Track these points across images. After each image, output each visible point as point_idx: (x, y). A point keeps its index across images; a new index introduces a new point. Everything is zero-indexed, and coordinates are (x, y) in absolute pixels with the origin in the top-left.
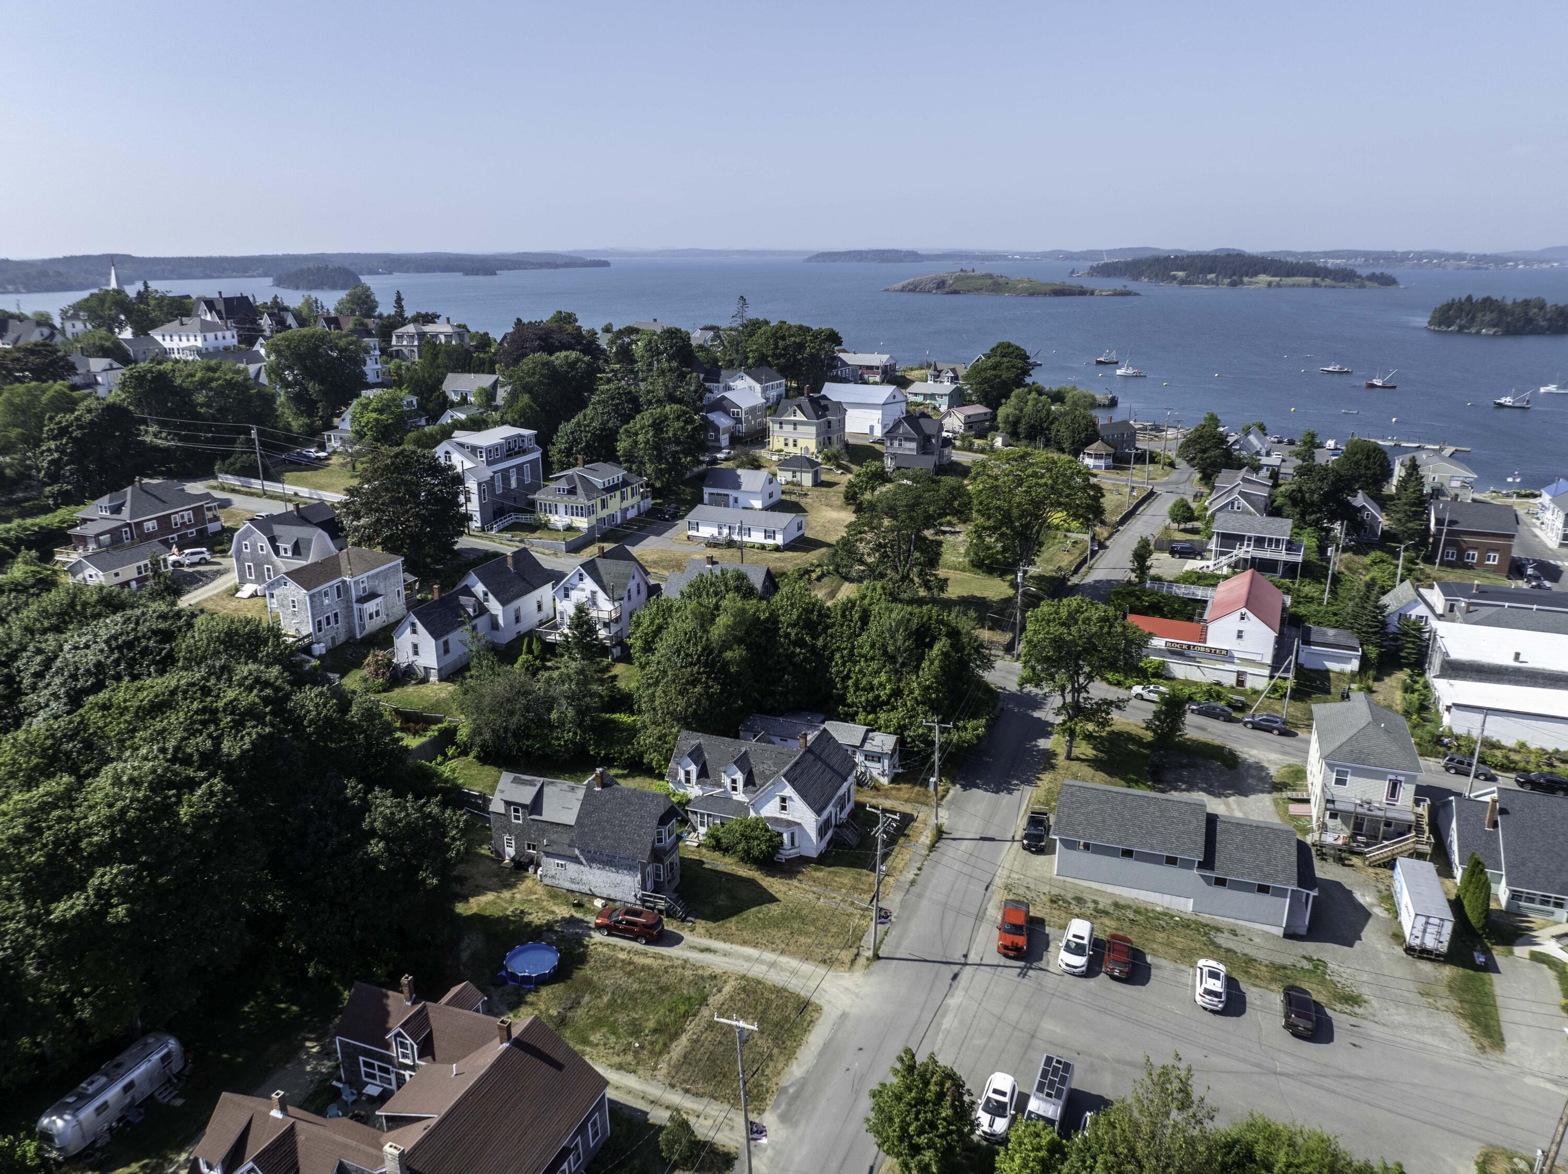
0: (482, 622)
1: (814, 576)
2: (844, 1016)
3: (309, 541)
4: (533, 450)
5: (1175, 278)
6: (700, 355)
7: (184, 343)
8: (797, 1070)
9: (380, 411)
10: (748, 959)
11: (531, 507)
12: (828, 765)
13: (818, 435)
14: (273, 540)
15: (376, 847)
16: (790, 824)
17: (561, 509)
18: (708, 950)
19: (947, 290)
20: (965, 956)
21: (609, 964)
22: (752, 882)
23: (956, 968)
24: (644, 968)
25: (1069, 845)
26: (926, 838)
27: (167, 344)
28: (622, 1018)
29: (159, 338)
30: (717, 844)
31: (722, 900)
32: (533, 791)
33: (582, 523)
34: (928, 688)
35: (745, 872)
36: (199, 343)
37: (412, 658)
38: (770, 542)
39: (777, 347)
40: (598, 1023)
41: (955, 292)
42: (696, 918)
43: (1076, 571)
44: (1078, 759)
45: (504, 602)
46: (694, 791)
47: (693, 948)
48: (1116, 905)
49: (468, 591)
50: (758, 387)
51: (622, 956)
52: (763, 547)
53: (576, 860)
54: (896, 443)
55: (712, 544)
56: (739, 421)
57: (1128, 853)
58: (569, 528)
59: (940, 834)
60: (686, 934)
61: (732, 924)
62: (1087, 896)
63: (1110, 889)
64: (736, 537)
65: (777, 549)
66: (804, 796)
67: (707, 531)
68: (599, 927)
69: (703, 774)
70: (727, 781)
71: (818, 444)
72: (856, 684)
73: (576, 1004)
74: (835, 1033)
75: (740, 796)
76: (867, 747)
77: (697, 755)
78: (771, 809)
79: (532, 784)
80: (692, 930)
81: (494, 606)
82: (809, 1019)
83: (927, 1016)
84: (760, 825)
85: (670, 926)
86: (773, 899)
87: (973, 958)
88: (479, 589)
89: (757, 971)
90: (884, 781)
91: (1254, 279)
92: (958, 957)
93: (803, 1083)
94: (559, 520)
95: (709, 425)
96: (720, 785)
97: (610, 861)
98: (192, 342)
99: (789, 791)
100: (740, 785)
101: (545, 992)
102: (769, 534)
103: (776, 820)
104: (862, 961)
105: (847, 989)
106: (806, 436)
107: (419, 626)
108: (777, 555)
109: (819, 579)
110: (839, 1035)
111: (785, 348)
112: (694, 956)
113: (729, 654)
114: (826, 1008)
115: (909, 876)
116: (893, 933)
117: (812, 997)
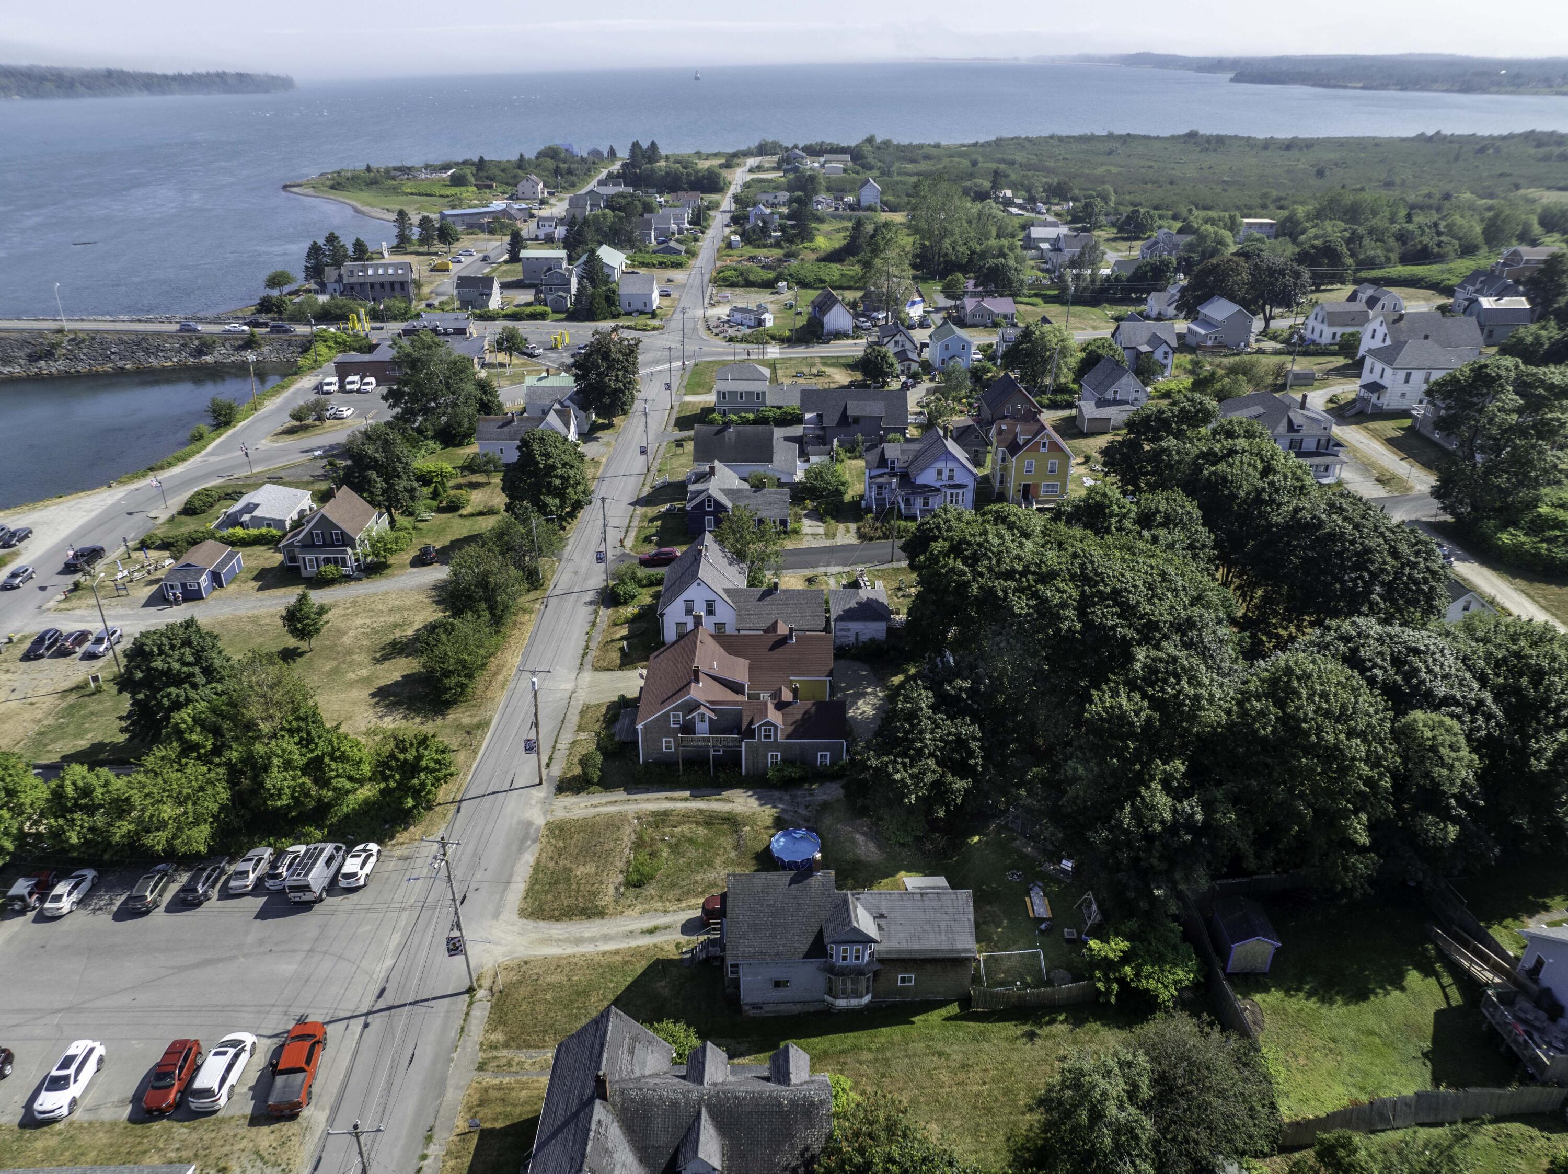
2: (496, 916)
8: (529, 858)
10: (606, 938)
18: (651, 932)
20: (366, 1025)
23: (381, 1004)
28: (693, 854)
31: (662, 987)
42: (681, 960)
47: (666, 928)
60: (683, 939)
61: (640, 967)
73: (737, 846)
74: (502, 898)
80: (678, 946)
82: (529, 900)
87: (357, 1025)
89: (592, 928)
92: (377, 1021)
93: (521, 850)
104: (487, 983)
105: (498, 944)
110: (498, 897)
112: (661, 921)
114: (515, 917)
115: (434, 1150)
116: (453, 1034)
117: (530, 924)
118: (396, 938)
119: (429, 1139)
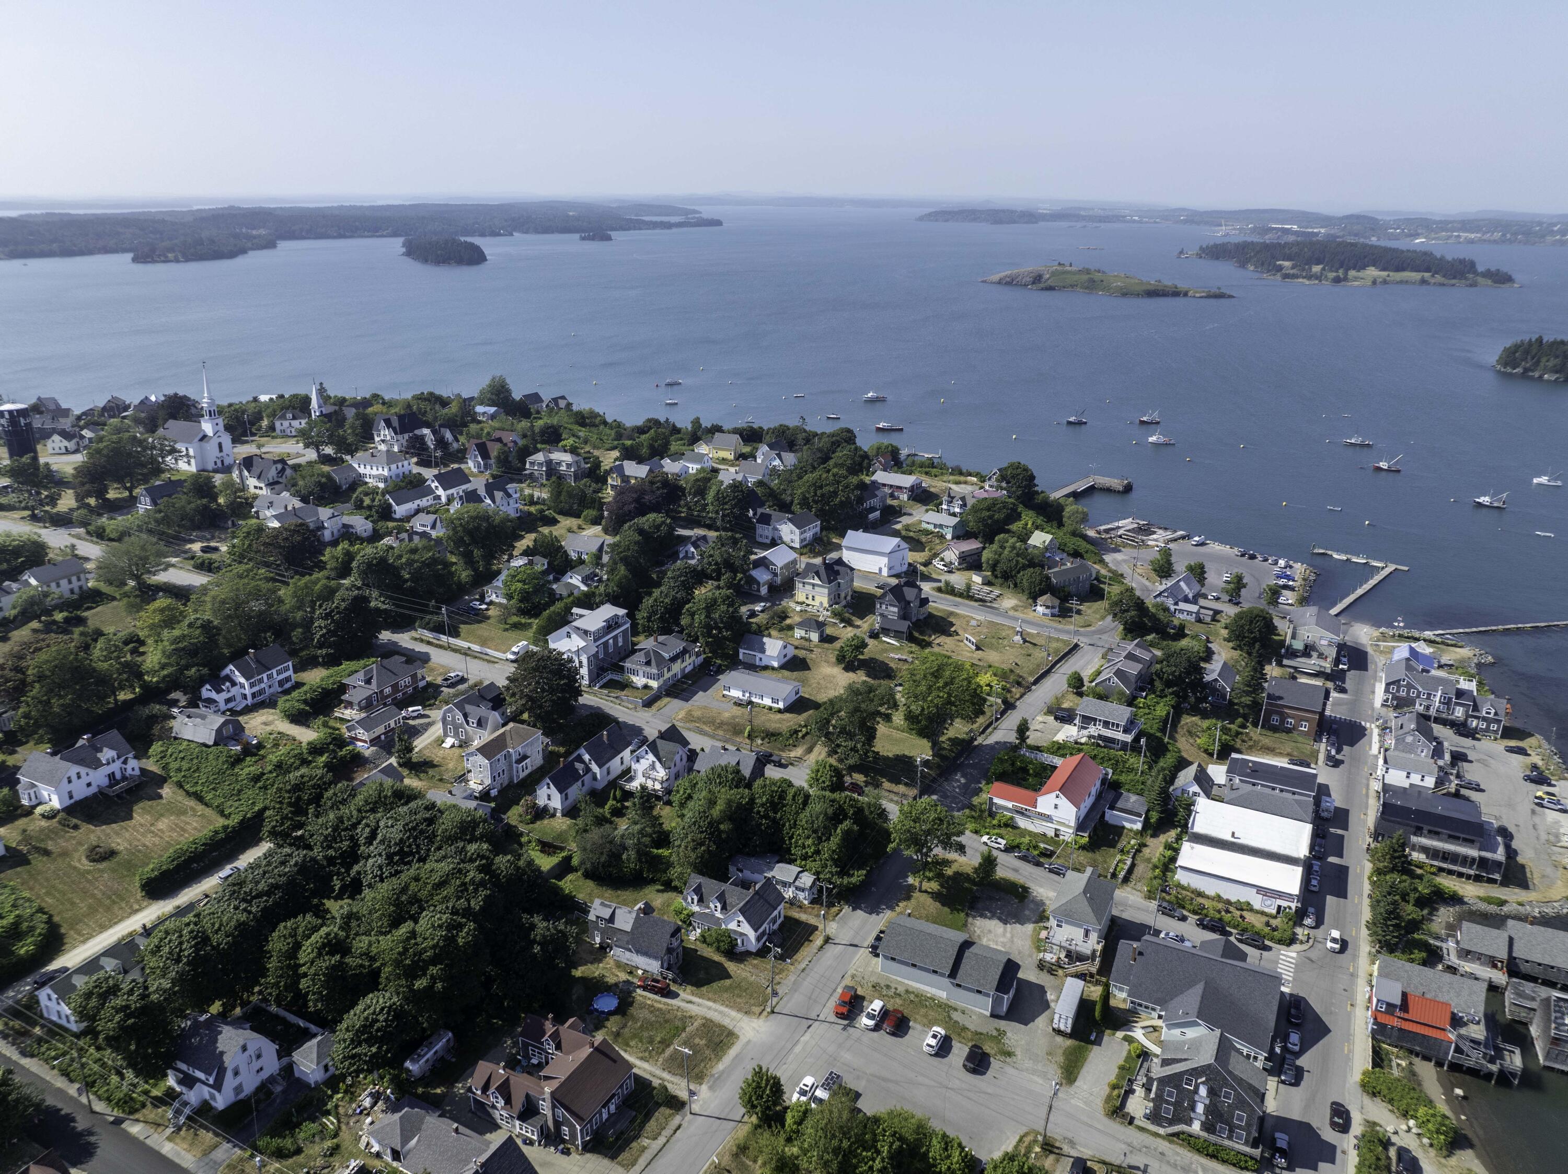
0: (587, 778)
1: (800, 734)
2: (749, 1042)
3: (487, 719)
4: (625, 623)
5: (1280, 268)
6: (759, 491)
7: (374, 472)
8: (721, 1066)
9: (523, 582)
10: (710, 1008)
11: (621, 669)
12: (766, 901)
13: (829, 595)
14: (465, 716)
15: (537, 949)
16: (742, 934)
17: (641, 673)
18: (690, 1002)
19: (1042, 285)
20: (818, 1016)
21: (643, 1006)
22: (719, 965)
23: (810, 1022)
24: (659, 1010)
25: (886, 957)
26: (819, 942)
27: (361, 470)
28: (646, 1034)
29: (356, 466)
30: (703, 939)
31: (702, 975)
32: (611, 911)
33: (654, 684)
34: (834, 851)
35: (717, 958)
36: (386, 473)
37: (547, 802)
38: (775, 705)
39: (816, 494)
40: (634, 1036)
41: (1051, 288)
42: (688, 984)
43: (983, 732)
44: (926, 892)
45: (600, 766)
46: (696, 908)
47: (683, 1000)
48: (907, 991)
49: (580, 759)
50: (797, 531)
51: (649, 1002)
52: (770, 708)
53: (630, 950)
54: (884, 607)
55: (738, 703)
56: (775, 575)
57: (914, 965)
58: (646, 687)
59: (827, 940)
60: (681, 992)
61: (704, 989)
62: (893, 985)
63: (906, 981)
64: (754, 699)
65: (780, 711)
66: (749, 922)
67: (736, 693)
68: (639, 987)
69: (701, 900)
70: (712, 905)
71: (830, 600)
72: (796, 842)
73: (624, 1026)
74: (743, 1050)
75: (718, 914)
76: (797, 883)
77: (698, 890)
78: (733, 926)
79: (610, 907)
80: (684, 991)
81: (595, 767)
82: (732, 1042)
83: (789, 1046)
84: (728, 934)
85: (674, 988)
86: (729, 976)
87: (822, 1017)
88: (587, 757)
89: (712, 1015)
90: (806, 902)
91: (1361, 274)
92: (813, 1016)
93: (723, 1072)
94: (639, 681)
95: (752, 581)
96: (709, 908)
97: (646, 954)
98: (380, 471)
99: (741, 918)
100: (719, 909)
101: (613, 1019)
102: (775, 701)
103: (735, 931)
104: (765, 1013)
105: (754, 1028)
106: (821, 594)
107: (551, 785)
108: (779, 716)
109: (803, 737)
111: (823, 495)
112: (683, 1005)
113: (722, 827)
114: (741, 1037)
115: (803, 966)
116: (785, 999)
117: (736, 1031)
118: (798, 1049)
119: (803, 970)
